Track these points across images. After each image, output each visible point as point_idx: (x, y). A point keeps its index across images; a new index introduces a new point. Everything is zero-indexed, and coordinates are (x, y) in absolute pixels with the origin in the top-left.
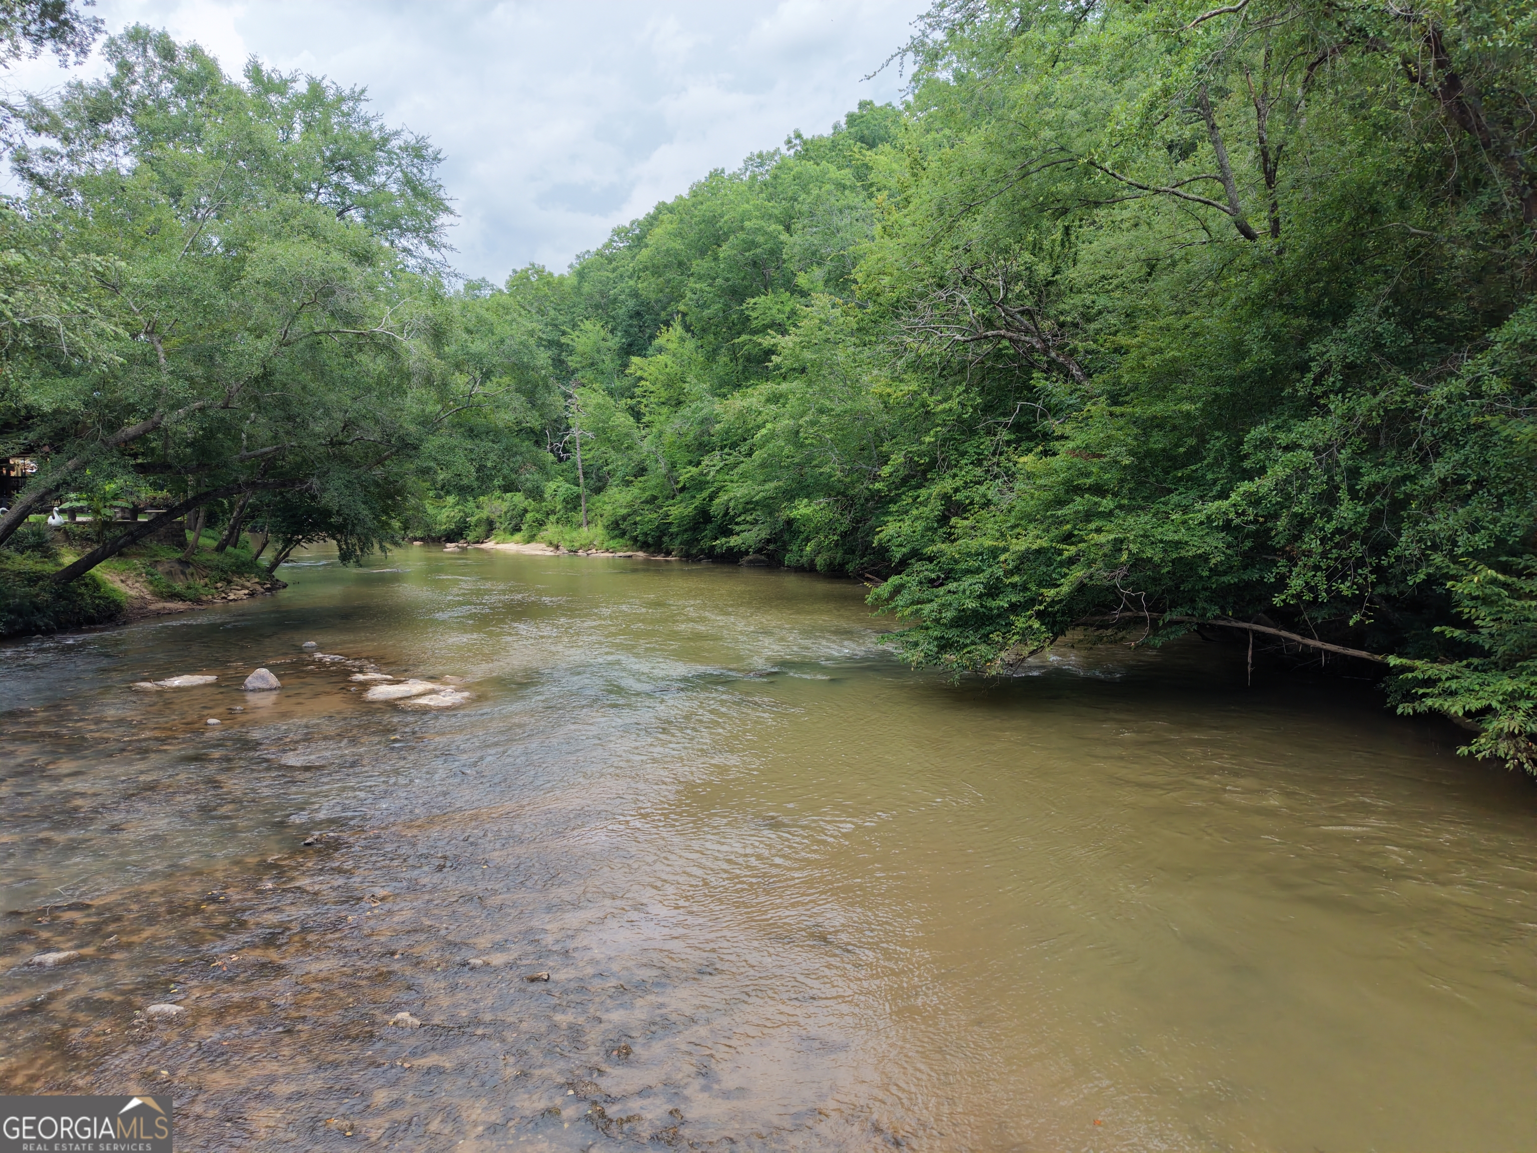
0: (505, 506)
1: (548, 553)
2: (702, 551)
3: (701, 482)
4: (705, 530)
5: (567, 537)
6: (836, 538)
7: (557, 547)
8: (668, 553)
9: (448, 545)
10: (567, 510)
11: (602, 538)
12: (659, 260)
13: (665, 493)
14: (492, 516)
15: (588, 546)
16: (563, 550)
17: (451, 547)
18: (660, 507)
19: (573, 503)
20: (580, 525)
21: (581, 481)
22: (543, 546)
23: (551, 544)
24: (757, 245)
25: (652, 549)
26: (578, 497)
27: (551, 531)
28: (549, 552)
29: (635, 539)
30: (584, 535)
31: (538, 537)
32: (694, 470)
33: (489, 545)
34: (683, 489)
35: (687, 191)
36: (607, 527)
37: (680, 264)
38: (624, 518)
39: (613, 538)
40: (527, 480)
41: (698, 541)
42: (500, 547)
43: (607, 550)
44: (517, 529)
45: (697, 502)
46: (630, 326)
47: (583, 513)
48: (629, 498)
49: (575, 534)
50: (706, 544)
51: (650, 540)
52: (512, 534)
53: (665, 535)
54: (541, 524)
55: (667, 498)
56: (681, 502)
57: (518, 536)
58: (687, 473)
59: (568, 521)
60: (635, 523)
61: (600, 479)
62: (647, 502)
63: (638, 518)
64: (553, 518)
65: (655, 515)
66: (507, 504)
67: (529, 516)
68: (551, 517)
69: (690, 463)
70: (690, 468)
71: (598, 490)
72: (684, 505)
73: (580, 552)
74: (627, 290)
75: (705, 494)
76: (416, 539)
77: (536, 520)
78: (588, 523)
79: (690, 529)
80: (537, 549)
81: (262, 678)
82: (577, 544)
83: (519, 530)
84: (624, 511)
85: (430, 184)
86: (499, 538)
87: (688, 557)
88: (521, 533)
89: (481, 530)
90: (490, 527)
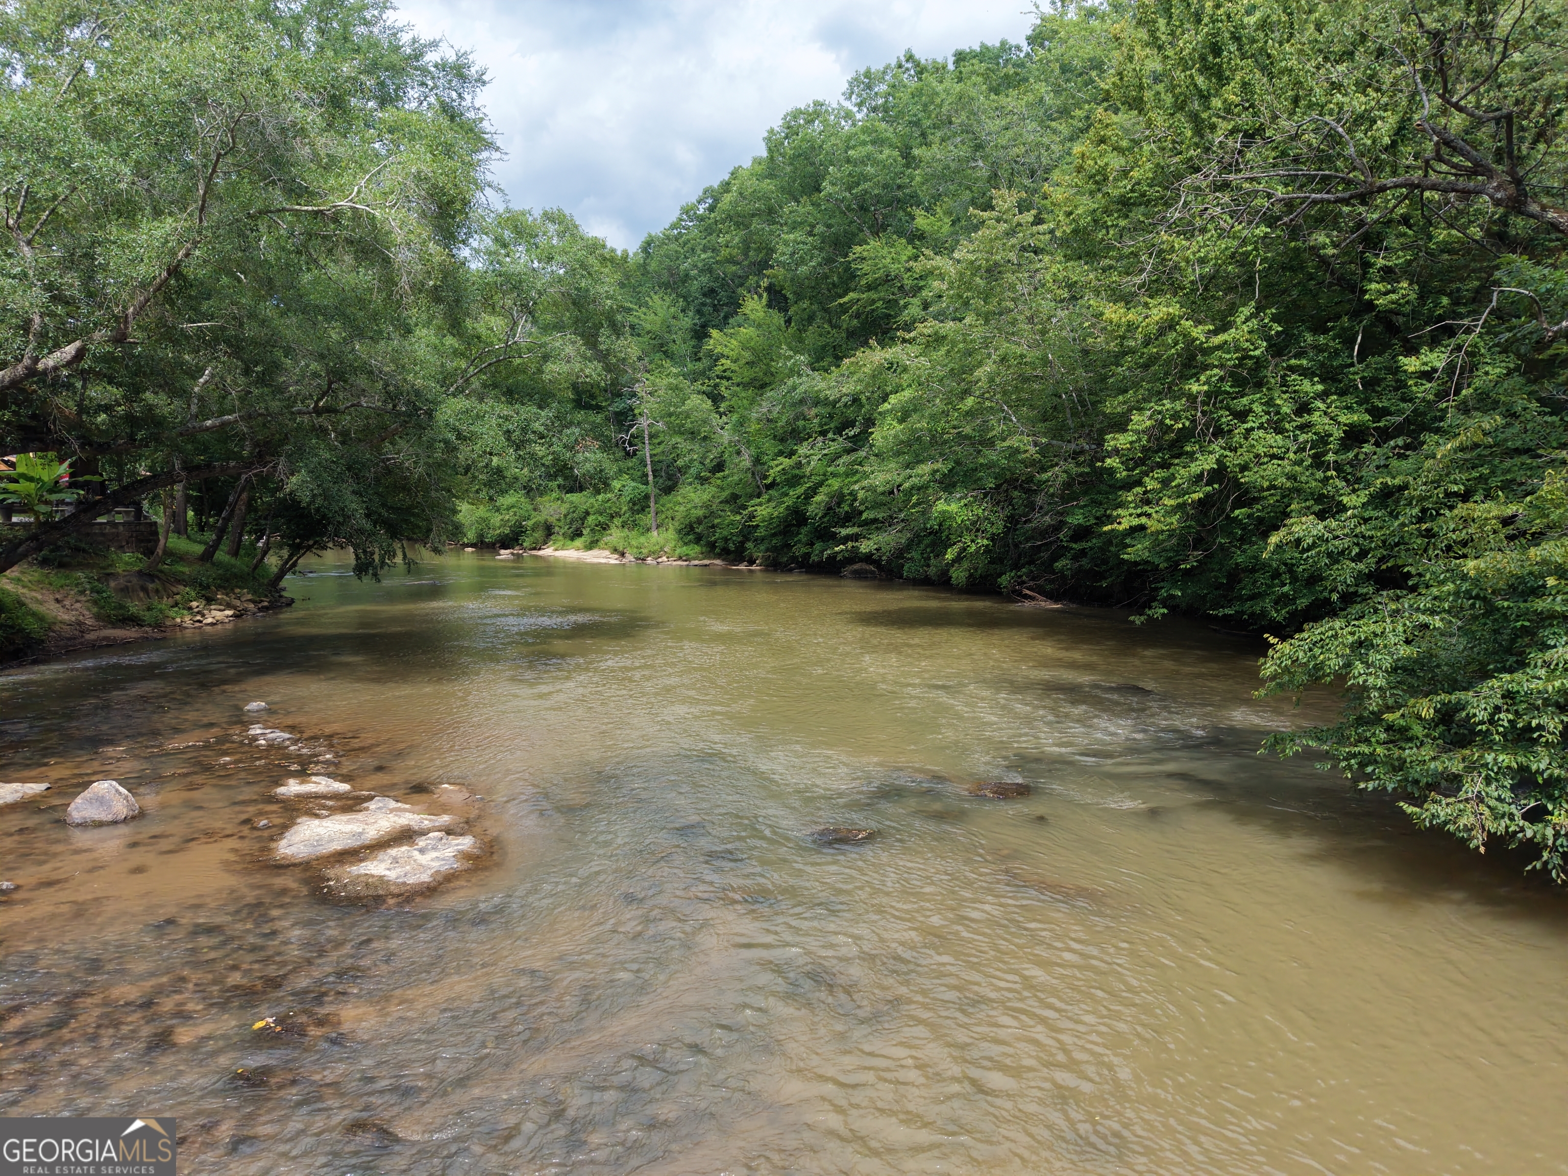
0: (564, 509)
1: (613, 562)
2: (794, 559)
3: (796, 476)
4: (798, 533)
5: (634, 543)
6: (985, 542)
7: (623, 555)
8: (752, 562)
9: (502, 552)
10: (633, 512)
11: (672, 544)
12: (744, 207)
13: (749, 490)
14: (552, 520)
15: (656, 554)
16: (629, 558)
17: (505, 554)
18: (745, 507)
19: (640, 505)
20: (648, 530)
21: (651, 478)
22: (607, 553)
23: (615, 550)
24: (866, 178)
25: (732, 557)
26: (647, 497)
27: (615, 535)
28: (614, 560)
29: (712, 546)
30: (653, 540)
31: (602, 543)
32: (786, 462)
33: (548, 552)
34: (769, 487)
35: (781, 123)
36: (679, 532)
37: (771, 211)
38: (699, 521)
39: (686, 544)
40: (587, 460)
41: (789, 547)
42: (558, 554)
43: (680, 558)
44: (578, 534)
45: (789, 501)
46: (703, 304)
47: (652, 514)
48: (706, 497)
49: (642, 539)
50: (800, 550)
51: (731, 546)
52: (572, 539)
53: (748, 540)
54: (604, 527)
55: (751, 497)
56: (769, 501)
57: (579, 542)
58: (778, 466)
59: (635, 524)
60: (713, 527)
61: (670, 477)
62: (726, 502)
63: (716, 521)
64: (617, 521)
65: (738, 518)
66: (567, 506)
67: (591, 519)
68: (615, 520)
69: (781, 453)
70: (781, 459)
71: (668, 490)
72: (773, 504)
73: (649, 560)
74: (700, 265)
75: (800, 490)
76: (468, 545)
77: (599, 524)
78: (658, 527)
79: (780, 533)
80: (600, 557)
81: (100, 800)
82: (645, 551)
83: (580, 535)
84: (700, 513)
85: (471, 115)
86: (560, 544)
87: (775, 565)
88: (582, 539)
89: (539, 535)
90: (549, 531)
